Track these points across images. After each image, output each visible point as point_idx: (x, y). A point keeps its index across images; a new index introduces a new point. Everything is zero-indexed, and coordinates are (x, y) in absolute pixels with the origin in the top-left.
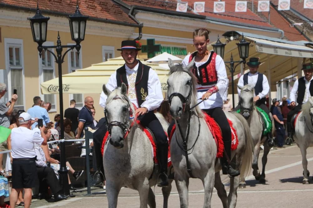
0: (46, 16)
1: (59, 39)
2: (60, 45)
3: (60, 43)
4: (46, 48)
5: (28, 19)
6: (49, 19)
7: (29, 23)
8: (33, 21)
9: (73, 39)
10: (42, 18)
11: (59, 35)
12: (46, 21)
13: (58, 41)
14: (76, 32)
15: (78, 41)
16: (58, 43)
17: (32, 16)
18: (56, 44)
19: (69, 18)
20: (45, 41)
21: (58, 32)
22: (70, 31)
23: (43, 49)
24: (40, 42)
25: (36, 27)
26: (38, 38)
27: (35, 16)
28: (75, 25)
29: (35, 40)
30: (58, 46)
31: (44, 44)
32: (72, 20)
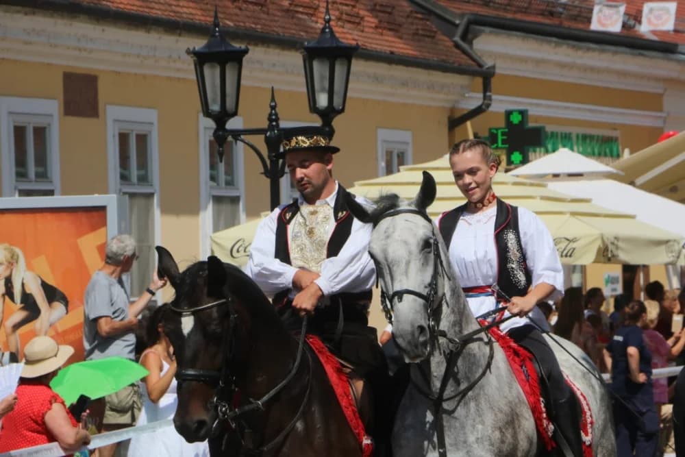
0: (237, 45)
1: (273, 108)
2: (278, 125)
3: (277, 120)
4: (236, 134)
5: (188, 52)
6: (246, 52)
7: (189, 64)
8: (201, 59)
9: (314, 108)
10: (230, 49)
11: (273, 99)
12: (237, 58)
13: (270, 115)
14: (323, 90)
15: (328, 114)
16: (270, 120)
17: (199, 43)
18: (264, 124)
19: (303, 50)
20: (235, 114)
21: (273, 88)
22: (304, 89)
23: (230, 138)
24: (221, 118)
25: (212, 74)
26: (215, 107)
27: (208, 46)
28: (319, 69)
29: (207, 113)
30: (271, 128)
31: (233, 124)
32: (311, 54)
